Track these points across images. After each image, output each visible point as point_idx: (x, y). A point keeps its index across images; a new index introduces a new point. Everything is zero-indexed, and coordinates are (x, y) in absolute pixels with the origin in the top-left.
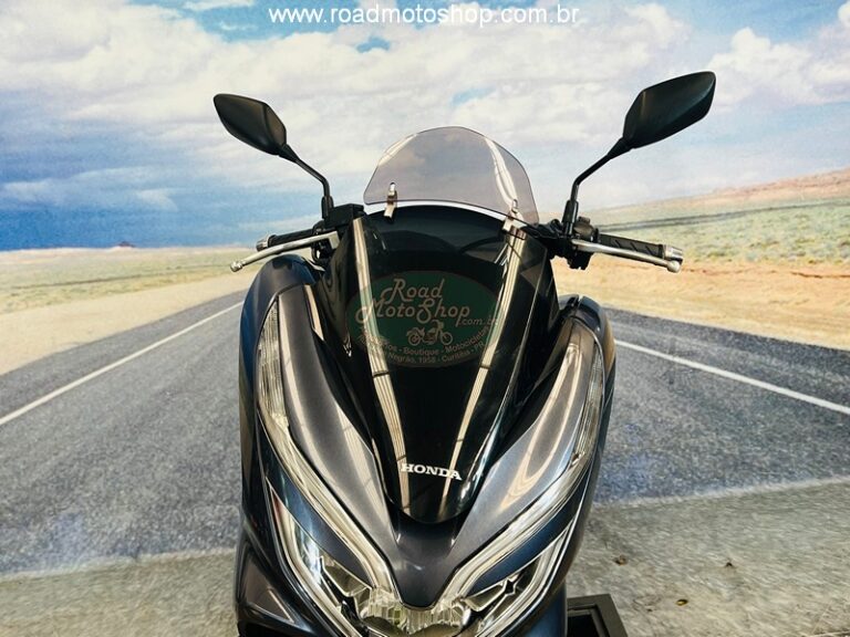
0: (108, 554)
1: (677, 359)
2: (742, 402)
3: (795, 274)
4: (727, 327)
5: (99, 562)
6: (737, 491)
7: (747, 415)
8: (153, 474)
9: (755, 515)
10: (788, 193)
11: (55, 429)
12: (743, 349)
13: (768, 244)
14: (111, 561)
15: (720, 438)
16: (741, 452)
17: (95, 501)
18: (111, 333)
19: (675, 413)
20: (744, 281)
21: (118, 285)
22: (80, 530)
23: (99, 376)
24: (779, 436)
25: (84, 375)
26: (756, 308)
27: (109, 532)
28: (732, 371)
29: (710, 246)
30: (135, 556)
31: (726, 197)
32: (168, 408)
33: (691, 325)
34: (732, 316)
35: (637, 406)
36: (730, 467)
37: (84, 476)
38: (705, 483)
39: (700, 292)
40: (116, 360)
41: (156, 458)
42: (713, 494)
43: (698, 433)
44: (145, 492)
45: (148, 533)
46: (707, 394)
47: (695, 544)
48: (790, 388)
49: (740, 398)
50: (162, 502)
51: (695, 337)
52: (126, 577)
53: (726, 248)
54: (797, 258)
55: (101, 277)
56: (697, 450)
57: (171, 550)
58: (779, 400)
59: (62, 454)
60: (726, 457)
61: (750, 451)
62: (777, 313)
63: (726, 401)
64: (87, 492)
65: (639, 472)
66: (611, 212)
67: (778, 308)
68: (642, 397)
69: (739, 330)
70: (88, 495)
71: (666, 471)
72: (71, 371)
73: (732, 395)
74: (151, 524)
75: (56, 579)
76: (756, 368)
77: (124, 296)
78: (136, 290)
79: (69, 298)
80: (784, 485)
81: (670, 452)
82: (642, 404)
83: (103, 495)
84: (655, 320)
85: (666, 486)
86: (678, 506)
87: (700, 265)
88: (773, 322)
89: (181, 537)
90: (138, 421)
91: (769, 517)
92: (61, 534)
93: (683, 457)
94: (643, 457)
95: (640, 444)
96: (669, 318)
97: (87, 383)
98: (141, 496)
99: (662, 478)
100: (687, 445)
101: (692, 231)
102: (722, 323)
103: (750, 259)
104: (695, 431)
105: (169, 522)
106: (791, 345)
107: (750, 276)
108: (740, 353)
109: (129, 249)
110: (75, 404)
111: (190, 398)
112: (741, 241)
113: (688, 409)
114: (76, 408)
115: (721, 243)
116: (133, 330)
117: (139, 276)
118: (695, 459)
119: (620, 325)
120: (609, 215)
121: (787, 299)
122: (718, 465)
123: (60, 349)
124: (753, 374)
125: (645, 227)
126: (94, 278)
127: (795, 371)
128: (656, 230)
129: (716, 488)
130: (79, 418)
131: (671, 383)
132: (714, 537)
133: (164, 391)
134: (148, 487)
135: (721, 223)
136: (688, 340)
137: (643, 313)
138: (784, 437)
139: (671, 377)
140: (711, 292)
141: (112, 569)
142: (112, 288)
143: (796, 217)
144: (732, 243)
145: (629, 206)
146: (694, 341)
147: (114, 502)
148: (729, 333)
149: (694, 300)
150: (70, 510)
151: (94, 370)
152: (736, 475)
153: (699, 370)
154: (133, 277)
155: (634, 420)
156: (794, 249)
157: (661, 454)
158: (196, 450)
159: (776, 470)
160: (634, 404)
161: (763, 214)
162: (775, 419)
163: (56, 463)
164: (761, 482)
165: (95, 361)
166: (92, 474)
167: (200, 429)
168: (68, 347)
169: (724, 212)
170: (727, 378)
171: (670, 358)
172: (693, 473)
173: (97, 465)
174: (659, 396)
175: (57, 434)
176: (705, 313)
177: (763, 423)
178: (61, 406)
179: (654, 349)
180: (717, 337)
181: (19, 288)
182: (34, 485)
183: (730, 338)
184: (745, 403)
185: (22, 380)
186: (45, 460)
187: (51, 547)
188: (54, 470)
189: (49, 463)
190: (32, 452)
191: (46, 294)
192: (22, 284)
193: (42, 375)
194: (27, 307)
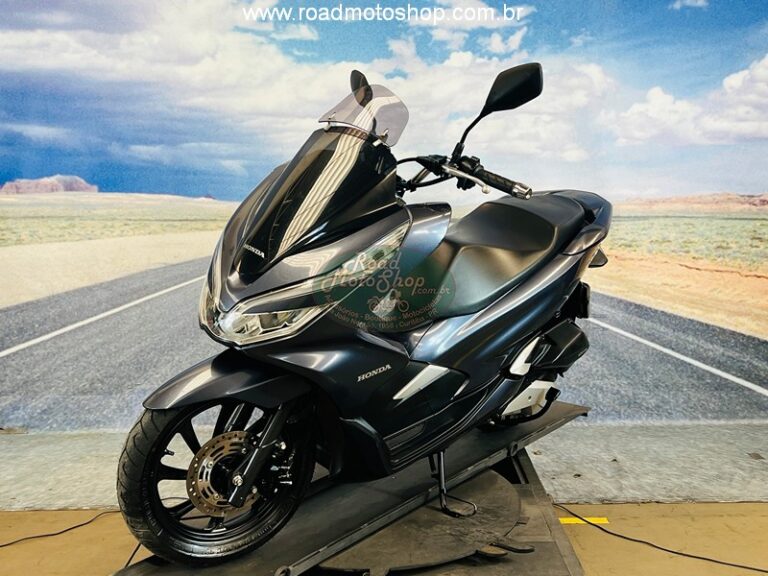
2: (637, 356)
3: (681, 265)
4: (629, 299)
6: (629, 423)
7: (641, 366)
9: (639, 437)
10: (680, 207)
11: (141, 325)
12: (640, 317)
13: (664, 242)
15: (619, 381)
16: (634, 394)
18: (191, 259)
20: (645, 267)
21: (199, 225)
23: (177, 290)
24: (663, 385)
25: (167, 288)
26: (651, 287)
28: (631, 333)
29: (622, 239)
31: (635, 204)
33: (603, 296)
34: (636, 292)
36: (625, 404)
37: (157, 362)
38: (606, 415)
40: (191, 278)
42: (609, 422)
43: (603, 376)
46: (612, 348)
47: (593, 449)
48: (673, 349)
49: (637, 353)
51: (606, 305)
53: (632, 241)
54: (684, 254)
55: (189, 218)
56: (601, 389)
58: (664, 358)
59: (143, 344)
60: (622, 397)
61: (641, 394)
62: (667, 293)
63: (625, 355)
67: (668, 289)
69: (638, 303)
72: (157, 283)
73: (631, 350)
76: (648, 332)
77: (203, 233)
78: (212, 230)
79: (164, 230)
80: (664, 422)
81: (581, 389)
86: (584, 428)
87: (613, 252)
88: (664, 299)
91: (648, 439)
92: (134, 403)
97: (168, 294)
100: (595, 385)
102: (626, 296)
103: (650, 252)
104: (601, 375)
106: (675, 317)
107: (648, 264)
108: (638, 320)
109: (211, 200)
110: (157, 308)
112: (645, 238)
113: (598, 358)
114: (158, 311)
115: (629, 238)
117: (215, 220)
118: (600, 396)
121: (675, 283)
122: (617, 402)
123: (153, 267)
124: (647, 336)
126: (185, 217)
127: (677, 337)
129: (614, 419)
130: (159, 318)
132: (607, 446)
135: (631, 223)
138: (667, 386)
140: (621, 273)
142: (196, 227)
143: (685, 224)
144: (637, 238)
146: (605, 308)
148: (631, 304)
150: (143, 386)
151: (176, 284)
152: (629, 411)
153: (607, 329)
154: (212, 220)
156: (682, 247)
157: (575, 389)
159: (658, 410)
161: (662, 221)
162: (661, 371)
163: (138, 350)
164: (647, 418)
165: (176, 278)
166: (163, 361)
168: (158, 266)
169: (633, 215)
170: (627, 338)
173: (167, 355)
175: (143, 329)
176: (614, 288)
177: (652, 374)
178: (147, 308)
180: (622, 306)
181: (130, 220)
182: (121, 365)
183: (632, 308)
184: (640, 357)
185: (123, 286)
186: (131, 347)
187: (126, 412)
188: (136, 355)
189: (133, 349)
190: (122, 340)
191: (148, 226)
192: (133, 218)
193: (136, 285)
194: (134, 234)
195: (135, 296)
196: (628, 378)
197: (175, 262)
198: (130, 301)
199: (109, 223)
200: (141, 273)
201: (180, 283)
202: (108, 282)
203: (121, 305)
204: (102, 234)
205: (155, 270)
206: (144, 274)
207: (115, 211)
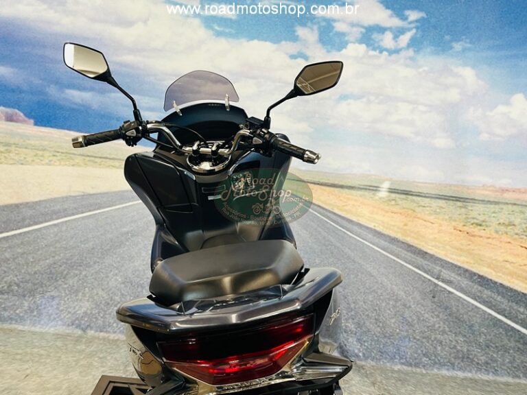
0: (68, 325)
1: (440, 283)
2: (474, 319)
3: (522, 247)
4: (474, 270)
5: (62, 329)
6: (461, 374)
7: (476, 327)
8: (108, 283)
9: (469, 390)
11: (57, 241)
12: (481, 286)
13: (509, 225)
14: (69, 330)
15: (457, 338)
16: (468, 350)
17: (70, 291)
18: (105, 191)
19: (433, 317)
20: (491, 244)
22: (55, 307)
23: (90, 216)
24: (493, 345)
25: (83, 213)
26: (494, 262)
27: (72, 312)
28: (472, 298)
29: (474, 218)
30: (84, 330)
31: (489, 191)
32: (127, 243)
33: (453, 264)
34: (479, 264)
35: (410, 307)
37: (67, 274)
38: (442, 365)
39: (462, 245)
40: (104, 208)
41: (112, 273)
42: (445, 372)
43: (444, 332)
44: (101, 292)
45: (96, 318)
46: (454, 309)
48: (506, 317)
49: (475, 316)
50: (109, 301)
51: (454, 272)
52: (76, 341)
53: (483, 221)
54: (525, 237)
55: (108, 156)
56: (441, 343)
57: (107, 332)
58: (498, 322)
59: (56, 258)
60: (458, 351)
61: (474, 351)
62: (506, 269)
63: (465, 316)
64: (66, 284)
65: (402, 349)
66: (420, 185)
67: (508, 265)
68: (414, 302)
69: (481, 274)
70: (65, 286)
71: (419, 351)
72: (75, 208)
73: (470, 313)
74: (99, 312)
75: (34, 333)
76: (487, 300)
79: (86, 164)
80: (491, 377)
81: (424, 340)
82: (413, 306)
83: (75, 288)
84: (432, 256)
85: (417, 361)
86: (422, 375)
87: (466, 229)
88: (503, 274)
89: (115, 325)
90: (108, 247)
92: (43, 307)
93: (432, 345)
94: (407, 340)
95: (407, 331)
96: (440, 257)
97: (83, 218)
98: (97, 294)
99: (416, 355)
100: (435, 338)
101: (465, 207)
102: (472, 267)
103: (497, 232)
104: (442, 331)
105: (110, 314)
106: (511, 290)
107: (494, 242)
108: (480, 288)
110: (73, 229)
111: (142, 240)
112: (494, 220)
113: (441, 315)
114: (72, 231)
115: (481, 218)
116: (119, 192)
118: (439, 348)
119: (409, 254)
120: (417, 186)
121: (514, 261)
122: (452, 355)
123: (73, 194)
124: (484, 303)
125: (437, 198)
126: (105, 156)
127: (511, 307)
128: (444, 201)
129: (448, 370)
130: (72, 238)
131: (434, 297)
133: (128, 233)
134: (103, 290)
135: (483, 206)
136: (449, 273)
137: (425, 250)
138: (496, 347)
139: (434, 293)
140: (469, 247)
141: (68, 335)
142: (113, 164)
144: (487, 219)
145: (429, 183)
146: (453, 275)
147: (81, 294)
148: (475, 274)
149: (457, 249)
150: (52, 293)
151: (90, 211)
152: (462, 364)
153: (452, 293)
155: (407, 314)
156: (524, 231)
157: (419, 340)
158: (137, 273)
159: (487, 366)
160: (408, 305)
162: (493, 334)
163: (51, 263)
164: (476, 372)
165: (91, 205)
166: (72, 274)
167: (143, 260)
168: (77, 194)
169: (486, 199)
170: (469, 302)
171: (436, 281)
172: (435, 357)
173: (76, 269)
174: (424, 303)
175: (58, 245)
176: (463, 258)
177: (485, 335)
178: (64, 228)
179: (428, 274)
180: (467, 275)
181: (58, 152)
182: (35, 273)
183: (475, 278)
184: (477, 320)
185: (45, 207)
186: (46, 259)
187: (35, 313)
188: (50, 266)
189: (48, 261)
190: (40, 252)
191: (73, 159)
192: (60, 150)
193: (58, 207)
194: (60, 164)
195: (54, 217)
196: (465, 336)
197: (92, 192)
198: (49, 221)
199: (40, 153)
200: (63, 198)
201: (94, 210)
202: (33, 203)
203: (42, 223)
204: (33, 161)
205: (75, 197)
206: (65, 199)
207: (46, 143)
